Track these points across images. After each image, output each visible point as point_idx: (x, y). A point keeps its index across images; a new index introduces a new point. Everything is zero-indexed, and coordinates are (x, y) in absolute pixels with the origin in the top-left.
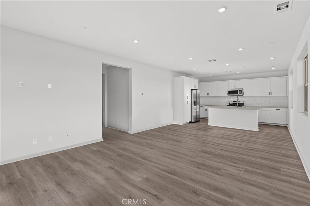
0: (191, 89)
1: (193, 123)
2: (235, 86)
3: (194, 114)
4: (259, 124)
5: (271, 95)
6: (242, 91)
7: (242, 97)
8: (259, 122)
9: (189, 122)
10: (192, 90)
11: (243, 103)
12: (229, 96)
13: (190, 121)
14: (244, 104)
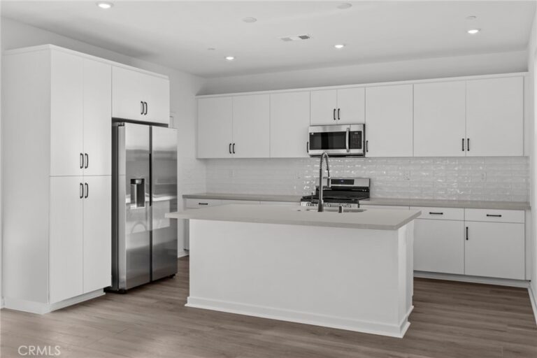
0: (114, 120)
1: (123, 292)
2: (337, 113)
3: (129, 243)
4: (415, 279)
5: (468, 154)
6: (360, 133)
7: (361, 160)
8: (415, 271)
9: (107, 290)
10: (117, 123)
11: (367, 185)
12: (313, 156)
13: (109, 283)
14: (372, 191)
